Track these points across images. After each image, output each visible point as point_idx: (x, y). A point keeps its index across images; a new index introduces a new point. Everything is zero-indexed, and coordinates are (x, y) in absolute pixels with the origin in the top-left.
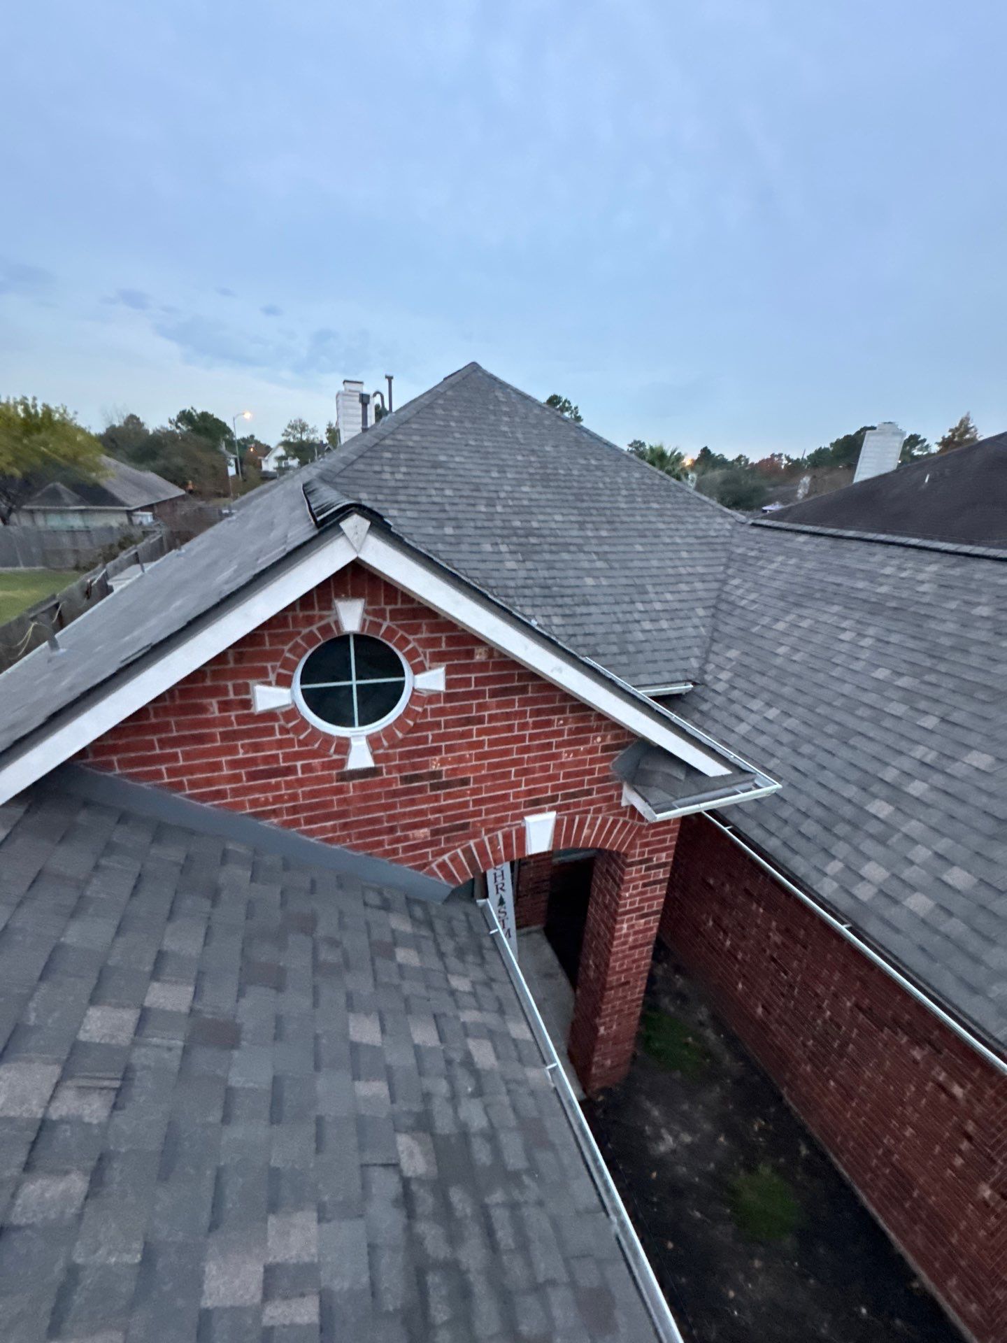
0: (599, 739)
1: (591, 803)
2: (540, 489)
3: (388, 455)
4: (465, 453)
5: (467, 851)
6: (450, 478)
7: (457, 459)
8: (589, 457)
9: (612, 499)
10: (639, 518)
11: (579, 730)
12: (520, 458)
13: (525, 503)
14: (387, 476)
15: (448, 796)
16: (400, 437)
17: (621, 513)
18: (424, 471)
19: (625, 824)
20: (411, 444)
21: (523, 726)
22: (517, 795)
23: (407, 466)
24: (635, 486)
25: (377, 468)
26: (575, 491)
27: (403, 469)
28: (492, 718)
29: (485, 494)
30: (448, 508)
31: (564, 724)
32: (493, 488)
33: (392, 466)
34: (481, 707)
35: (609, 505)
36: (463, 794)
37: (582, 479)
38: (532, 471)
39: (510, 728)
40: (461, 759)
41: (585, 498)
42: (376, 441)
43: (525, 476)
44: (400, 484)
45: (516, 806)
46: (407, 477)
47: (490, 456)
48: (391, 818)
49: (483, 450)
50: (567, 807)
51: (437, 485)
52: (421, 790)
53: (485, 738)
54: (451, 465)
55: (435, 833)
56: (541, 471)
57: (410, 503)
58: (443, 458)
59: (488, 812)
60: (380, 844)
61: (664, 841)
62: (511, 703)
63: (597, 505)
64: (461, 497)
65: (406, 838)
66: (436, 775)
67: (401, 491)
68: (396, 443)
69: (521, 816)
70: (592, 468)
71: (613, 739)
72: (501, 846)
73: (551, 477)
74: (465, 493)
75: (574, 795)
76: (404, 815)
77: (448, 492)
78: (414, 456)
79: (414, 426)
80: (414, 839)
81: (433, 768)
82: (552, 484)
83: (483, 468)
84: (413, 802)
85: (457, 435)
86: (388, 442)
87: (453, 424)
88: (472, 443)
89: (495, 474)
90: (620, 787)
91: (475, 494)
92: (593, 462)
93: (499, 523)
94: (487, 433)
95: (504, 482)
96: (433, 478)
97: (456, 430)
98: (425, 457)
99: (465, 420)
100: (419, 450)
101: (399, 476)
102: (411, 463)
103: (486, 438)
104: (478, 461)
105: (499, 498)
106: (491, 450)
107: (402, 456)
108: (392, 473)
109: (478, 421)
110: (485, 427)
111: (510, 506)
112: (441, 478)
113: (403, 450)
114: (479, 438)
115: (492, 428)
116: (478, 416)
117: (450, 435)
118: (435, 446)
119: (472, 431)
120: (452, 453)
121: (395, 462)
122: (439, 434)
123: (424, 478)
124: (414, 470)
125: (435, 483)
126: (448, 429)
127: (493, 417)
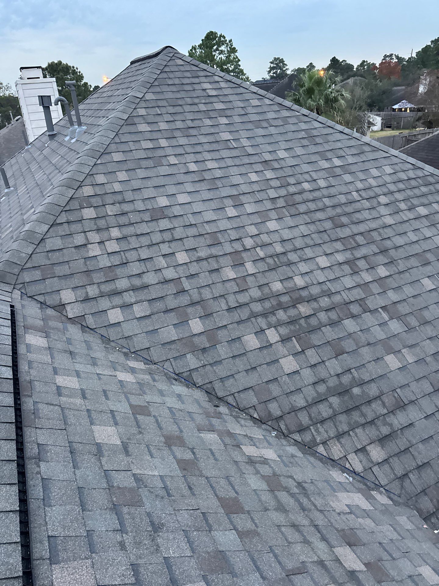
2: (290, 221)
3: (88, 213)
4: (189, 187)
6: (179, 233)
7: (182, 198)
8: (329, 155)
9: (374, 214)
10: (413, 237)
12: (254, 177)
13: (279, 249)
14: (94, 250)
16: (101, 179)
17: (389, 232)
18: (144, 228)
20: (117, 187)
23: (120, 226)
24: (392, 187)
25: (79, 240)
26: (330, 212)
27: (115, 233)
29: (228, 248)
30: (186, 285)
32: (234, 235)
33: (98, 230)
35: (373, 225)
37: (333, 191)
38: (272, 194)
41: (344, 220)
42: (71, 192)
43: (268, 205)
44: (116, 260)
46: (124, 246)
47: (219, 183)
49: (207, 175)
51: (165, 249)
54: (177, 211)
56: (283, 192)
57: (134, 289)
58: (163, 202)
63: (362, 228)
64: (199, 260)
67: (119, 271)
68: (98, 190)
70: (338, 171)
73: (298, 198)
74: (202, 254)
77: (182, 257)
78: (126, 207)
79: (117, 157)
82: (302, 208)
83: (214, 205)
85: (173, 160)
86: (87, 191)
87: (163, 143)
88: (193, 167)
89: (231, 212)
91: (215, 251)
92: (337, 162)
93: (255, 293)
94: (207, 147)
95: (245, 220)
96: (157, 237)
97: (169, 151)
98: (140, 206)
99: (177, 134)
100: (129, 196)
101: (112, 246)
102: (123, 220)
103: (208, 156)
104: (207, 195)
105: (246, 250)
106: (218, 173)
107: (110, 210)
108: (101, 243)
109: (193, 132)
110: (203, 139)
111: (262, 259)
112: (167, 236)
113: (109, 199)
114: (199, 157)
115: (211, 139)
116: (190, 123)
117: (164, 161)
118: (149, 183)
119: (189, 149)
120: (171, 190)
121: (102, 223)
122: (150, 163)
123: (145, 241)
124: (130, 230)
125: (161, 246)
126: (160, 153)
127: (208, 122)
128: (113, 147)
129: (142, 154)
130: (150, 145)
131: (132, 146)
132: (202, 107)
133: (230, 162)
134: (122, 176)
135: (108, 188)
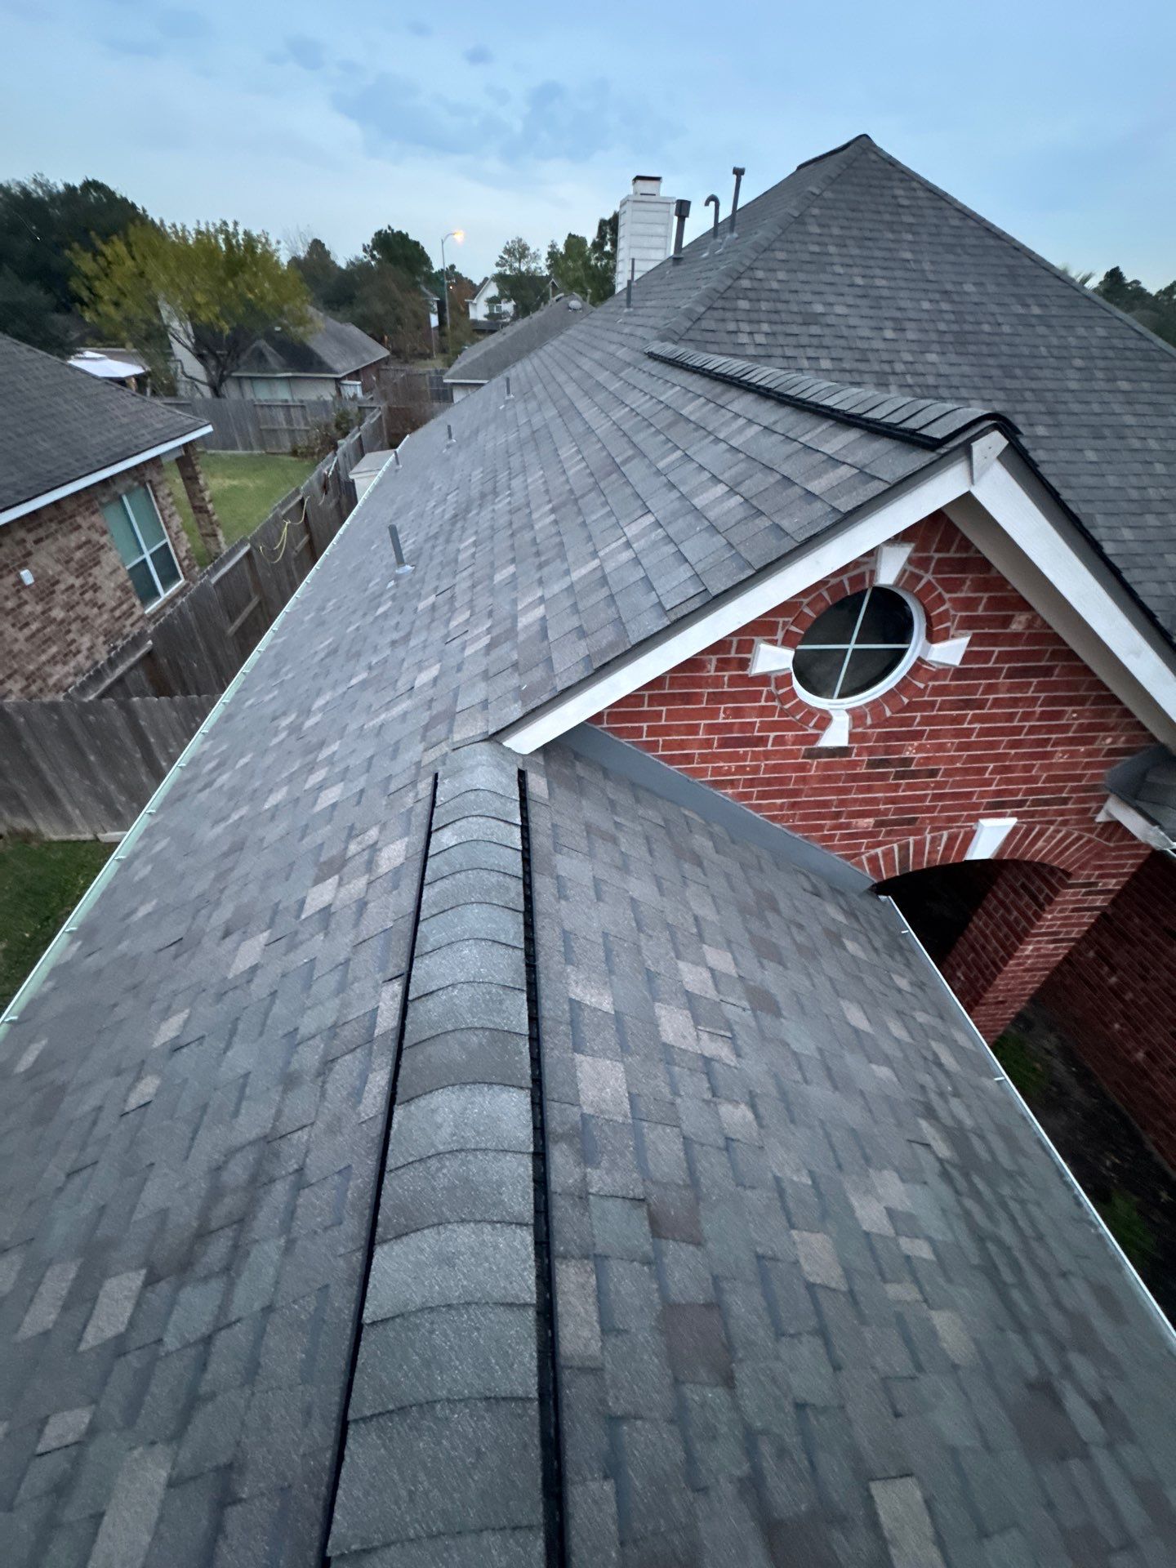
0: (1109, 741)
1: (1061, 813)
2: (953, 358)
3: (743, 304)
4: (850, 300)
5: (904, 848)
6: (827, 341)
7: (840, 310)
8: (1030, 301)
9: (1059, 374)
10: (1096, 408)
11: (1091, 727)
12: (926, 305)
13: (931, 380)
14: (744, 338)
15: (910, 787)
16: (760, 274)
17: (1067, 397)
18: (795, 329)
19: (1090, 841)
20: (775, 285)
21: (1026, 716)
22: (982, 795)
23: (771, 322)
24: (1095, 352)
25: (732, 326)
26: (1004, 361)
27: (765, 327)
28: (997, 703)
29: (876, 367)
31: (1074, 719)
32: (885, 356)
33: (751, 322)
34: (990, 689)
35: (1051, 385)
36: (926, 786)
37: (1017, 340)
38: (942, 326)
39: (1010, 717)
40: (941, 747)
41: (1018, 372)
42: (729, 282)
43: (934, 336)
45: (976, 806)
46: (771, 340)
47: (883, 303)
48: (842, 803)
49: (873, 292)
50: (1032, 814)
51: (811, 352)
52: (884, 776)
53: (977, 726)
54: (831, 320)
55: (879, 824)
56: (955, 327)
58: (819, 308)
59: (944, 809)
60: (820, 828)
61: (1123, 866)
62: (1025, 687)
63: (1034, 385)
65: (848, 826)
66: (907, 762)
68: (756, 284)
69: (976, 819)
70: (1034, 321)
71: (1127, 741)
72: (941, 848)
73: (970, 338)
74: (847, 366)
75: (1047, 802)
76: (855, 801)
78: (780, 306)
79: (781, 255)
80: (856, 828)
81: (907, 755)
82: (972, 348)
83: (873, 323)
84: (869, 789)
85: (839, 269)
86: (746, 283)
87: (832, 249)
88: (859, 281)
89: (889, 334)
90: (1104, 799)
91: (862, 366)
92: (1036, 310)
94: (881, 263)
95: (902, 346)
96: (804, 340)
97: (836, 259)
98: (795, 308)
99: (849, 242)
100: (786, 296)
101: (760, 339)
102: (775, 317)
103: (878, 272)
104: (866, 312)
105: (894, 373)
106: (885, 293)
107: (764, 306)
108: (751, 333)
109: (868, 243)
110: (878, 253)
111: (910, 386)
112: (815, 341)
113: (764, 295)
114: (868, 272)
115: (887, 254)
116: (868, 234)
117: (828, 269)
118: (807, 288)
119: (859, 261)
120: (832, 299)
121: (754, 316)
122: (813, 267)
123: (792, 340)
124: (778, 328)
125: (808, 349)
126: (825, 259)
127: (890, 236)
128: (777, 245)
129: (807, 257)
130: (816, 249)
131: (797, 246)
132: (887, 217)
133: (902, 284)
134: (781, 275)
135: (766, 285)
